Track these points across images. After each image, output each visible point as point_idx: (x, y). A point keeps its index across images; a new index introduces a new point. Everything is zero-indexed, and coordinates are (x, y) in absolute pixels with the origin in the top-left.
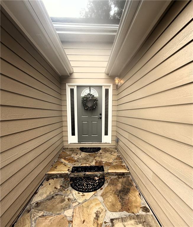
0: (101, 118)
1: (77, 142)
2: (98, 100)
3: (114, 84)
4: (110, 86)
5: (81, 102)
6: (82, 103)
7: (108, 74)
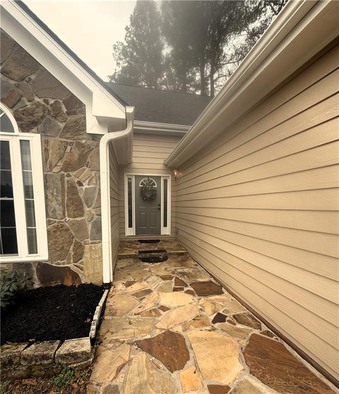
0: (160, 209)
1: (135, 235)
2: (157, 191)
3: (173, 175)
4: (169, 177)
5: (139, 192)
6: (141, 193)
7: (166, 165)
